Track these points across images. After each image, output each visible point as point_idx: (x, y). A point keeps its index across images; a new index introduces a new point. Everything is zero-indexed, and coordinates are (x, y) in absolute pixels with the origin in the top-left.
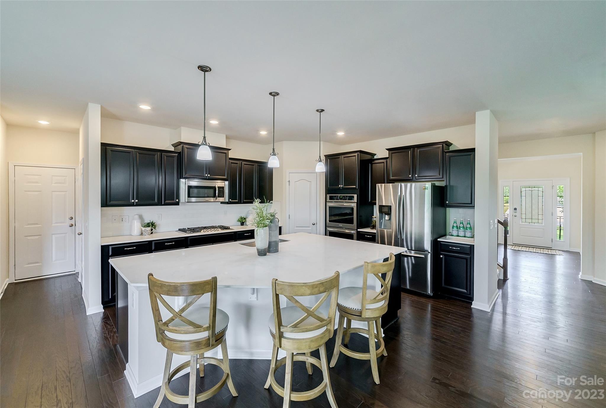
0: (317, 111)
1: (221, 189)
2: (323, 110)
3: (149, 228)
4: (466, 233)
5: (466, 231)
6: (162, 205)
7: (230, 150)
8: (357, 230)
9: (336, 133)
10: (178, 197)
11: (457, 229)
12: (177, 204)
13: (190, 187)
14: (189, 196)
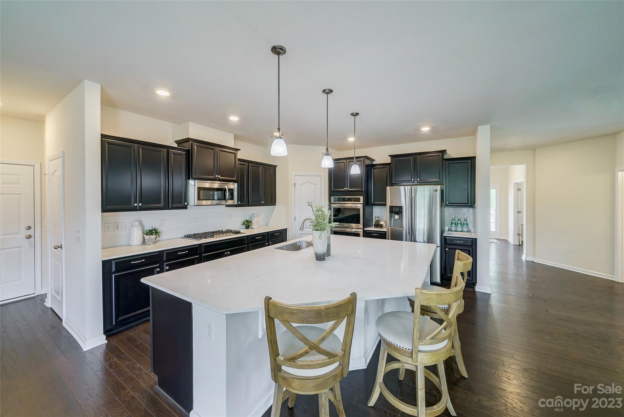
0: (352, 114)
1: (231, 191)
2: (357, 114)
3: (153, 237)
4: (464, 228)
5: (464, 226)
6: (169, 209)
7: (239, 150)
8: (363, 229)
9: (347, 139)
10: (186, 200)
11: (456, 225)
12: (185, 207)
13: (199, 189)
14: (199, 199)
